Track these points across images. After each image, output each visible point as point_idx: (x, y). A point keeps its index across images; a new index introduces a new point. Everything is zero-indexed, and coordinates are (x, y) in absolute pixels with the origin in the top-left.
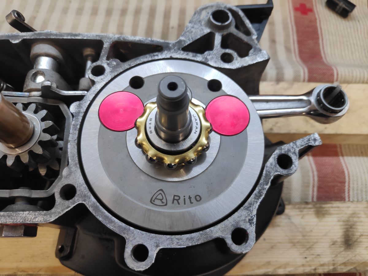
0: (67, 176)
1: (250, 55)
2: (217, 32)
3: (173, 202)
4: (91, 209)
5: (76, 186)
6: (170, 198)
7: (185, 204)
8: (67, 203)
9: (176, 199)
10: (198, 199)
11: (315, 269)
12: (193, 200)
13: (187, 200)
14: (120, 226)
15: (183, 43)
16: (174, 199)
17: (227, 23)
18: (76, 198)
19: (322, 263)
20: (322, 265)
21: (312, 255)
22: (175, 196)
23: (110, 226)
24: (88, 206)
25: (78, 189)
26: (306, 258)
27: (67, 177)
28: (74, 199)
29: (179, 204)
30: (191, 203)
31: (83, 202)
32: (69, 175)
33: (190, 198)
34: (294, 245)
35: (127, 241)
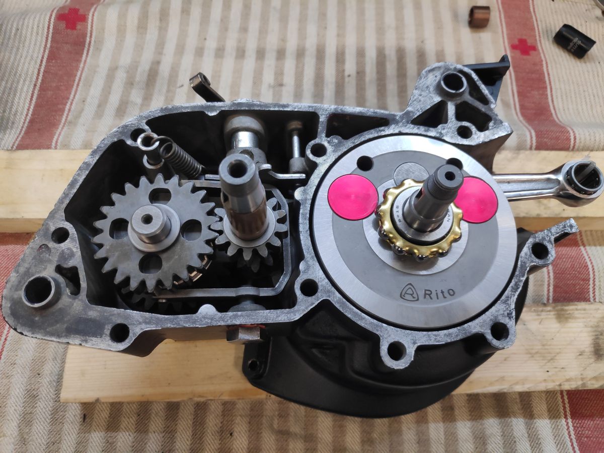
0: (305, 270)
1: (490, 128)
2: (450, 100)
3: (425, 297)
4: (337, 306)
5: (317, 281)
6: (421, 293)
7: (438, 298)
8: (310, 299)
9: (428, 294)
10: (452, 292)
11: (560, 385)
12: (446, 294)
13: (440, 295)
14: (371, 323)
15: (411, 114)
16: (425, 294)
17: (461, 91)
18: (319, 294)
19: (568, 377)
20: (568, 380)
21: (555, 368)
22: (426, 290)
23: (361, 323)
24: (333, 303)
25: (320, 284)
26: (548, 371)
27: (304, 272)
28: (316, 295)
29: (431, 298)
30: (445, 297)
31: (328, 298)
32: (307, 269)
33: (442, 292)
34: (533, 357)
35: (381, 338)
